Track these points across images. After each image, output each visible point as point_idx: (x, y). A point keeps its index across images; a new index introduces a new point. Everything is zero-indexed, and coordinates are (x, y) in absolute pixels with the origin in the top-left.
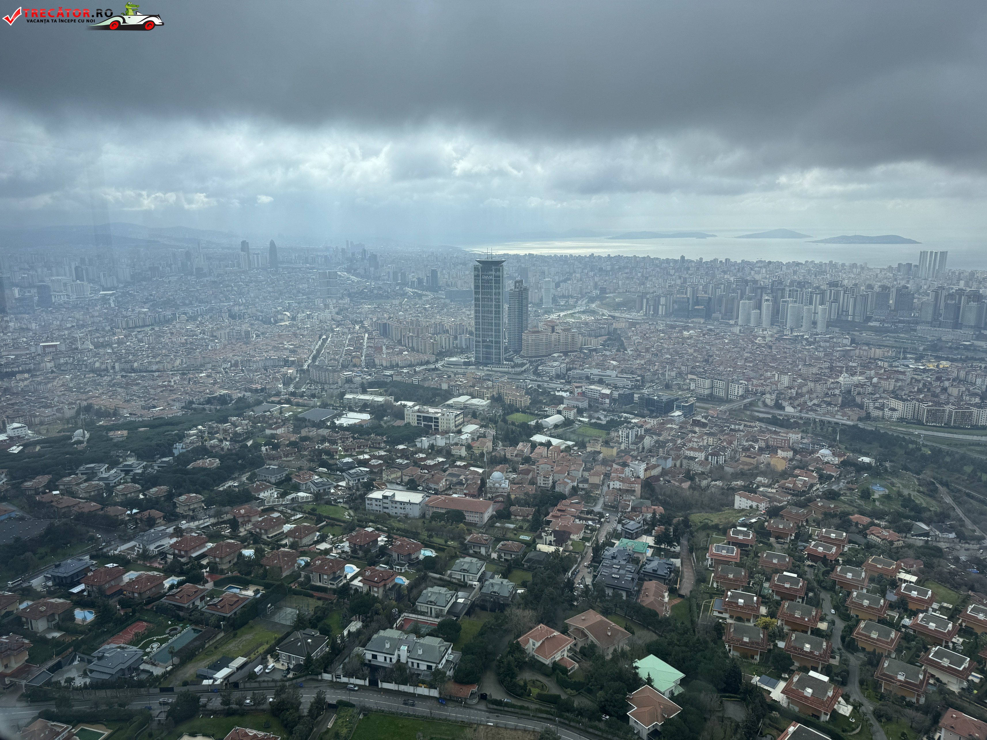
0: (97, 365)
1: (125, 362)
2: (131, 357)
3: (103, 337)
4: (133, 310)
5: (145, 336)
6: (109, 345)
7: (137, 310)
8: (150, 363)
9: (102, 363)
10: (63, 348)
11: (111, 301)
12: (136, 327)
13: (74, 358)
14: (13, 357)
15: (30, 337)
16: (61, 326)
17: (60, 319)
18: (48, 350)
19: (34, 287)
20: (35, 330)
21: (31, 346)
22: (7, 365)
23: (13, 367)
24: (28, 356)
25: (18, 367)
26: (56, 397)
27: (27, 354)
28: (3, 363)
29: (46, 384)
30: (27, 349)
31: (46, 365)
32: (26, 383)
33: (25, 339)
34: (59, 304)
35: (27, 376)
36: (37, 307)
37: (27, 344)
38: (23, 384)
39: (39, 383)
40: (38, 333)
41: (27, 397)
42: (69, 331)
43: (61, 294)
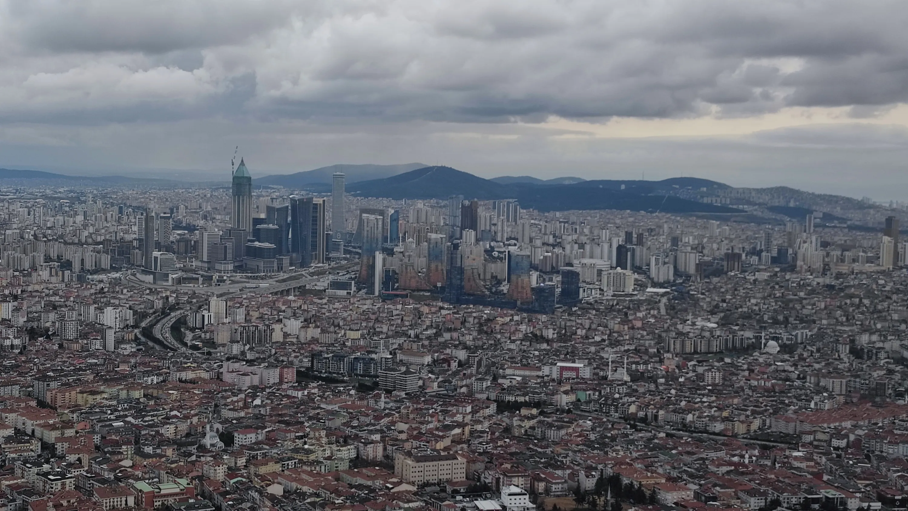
0: (633, 409)
1: (674, 411)
2: (683, 403)
3: (646, 363)
4: (694, 324)
5: (709, 370)
6: (653, 379)
7: (700, 323)
8: (713, 418)
9: (640, 408)
10: (587, 373)
11: (662, 306)
12: (695, 352)
13: (600, 393)
14: (519, 379)
15: (545, 350)
16: (587, 337)
17: (587, 326)
18: (566, 374)
19: (558, 272)
20: (552, 340)
21: (544, 364)
22: (510, 390)
23: (518, 395)
24: (539, 381)
25: (524, 395)
26: (570, 453)
27: (538, 377)
28: (505, 386)
29: (559, 428)
30: (539, 369)
31: (561, 398)
32: (532, 422)
33: (537, 353)
34: (588, 303)
35: (535, 411)
36: (557, 303)
37: (540, 361)
38: (527, 424)
39: (550, 426)
40: (555, 345)
41: (531, 446)
42: (598, 348)
43: (591, 286)
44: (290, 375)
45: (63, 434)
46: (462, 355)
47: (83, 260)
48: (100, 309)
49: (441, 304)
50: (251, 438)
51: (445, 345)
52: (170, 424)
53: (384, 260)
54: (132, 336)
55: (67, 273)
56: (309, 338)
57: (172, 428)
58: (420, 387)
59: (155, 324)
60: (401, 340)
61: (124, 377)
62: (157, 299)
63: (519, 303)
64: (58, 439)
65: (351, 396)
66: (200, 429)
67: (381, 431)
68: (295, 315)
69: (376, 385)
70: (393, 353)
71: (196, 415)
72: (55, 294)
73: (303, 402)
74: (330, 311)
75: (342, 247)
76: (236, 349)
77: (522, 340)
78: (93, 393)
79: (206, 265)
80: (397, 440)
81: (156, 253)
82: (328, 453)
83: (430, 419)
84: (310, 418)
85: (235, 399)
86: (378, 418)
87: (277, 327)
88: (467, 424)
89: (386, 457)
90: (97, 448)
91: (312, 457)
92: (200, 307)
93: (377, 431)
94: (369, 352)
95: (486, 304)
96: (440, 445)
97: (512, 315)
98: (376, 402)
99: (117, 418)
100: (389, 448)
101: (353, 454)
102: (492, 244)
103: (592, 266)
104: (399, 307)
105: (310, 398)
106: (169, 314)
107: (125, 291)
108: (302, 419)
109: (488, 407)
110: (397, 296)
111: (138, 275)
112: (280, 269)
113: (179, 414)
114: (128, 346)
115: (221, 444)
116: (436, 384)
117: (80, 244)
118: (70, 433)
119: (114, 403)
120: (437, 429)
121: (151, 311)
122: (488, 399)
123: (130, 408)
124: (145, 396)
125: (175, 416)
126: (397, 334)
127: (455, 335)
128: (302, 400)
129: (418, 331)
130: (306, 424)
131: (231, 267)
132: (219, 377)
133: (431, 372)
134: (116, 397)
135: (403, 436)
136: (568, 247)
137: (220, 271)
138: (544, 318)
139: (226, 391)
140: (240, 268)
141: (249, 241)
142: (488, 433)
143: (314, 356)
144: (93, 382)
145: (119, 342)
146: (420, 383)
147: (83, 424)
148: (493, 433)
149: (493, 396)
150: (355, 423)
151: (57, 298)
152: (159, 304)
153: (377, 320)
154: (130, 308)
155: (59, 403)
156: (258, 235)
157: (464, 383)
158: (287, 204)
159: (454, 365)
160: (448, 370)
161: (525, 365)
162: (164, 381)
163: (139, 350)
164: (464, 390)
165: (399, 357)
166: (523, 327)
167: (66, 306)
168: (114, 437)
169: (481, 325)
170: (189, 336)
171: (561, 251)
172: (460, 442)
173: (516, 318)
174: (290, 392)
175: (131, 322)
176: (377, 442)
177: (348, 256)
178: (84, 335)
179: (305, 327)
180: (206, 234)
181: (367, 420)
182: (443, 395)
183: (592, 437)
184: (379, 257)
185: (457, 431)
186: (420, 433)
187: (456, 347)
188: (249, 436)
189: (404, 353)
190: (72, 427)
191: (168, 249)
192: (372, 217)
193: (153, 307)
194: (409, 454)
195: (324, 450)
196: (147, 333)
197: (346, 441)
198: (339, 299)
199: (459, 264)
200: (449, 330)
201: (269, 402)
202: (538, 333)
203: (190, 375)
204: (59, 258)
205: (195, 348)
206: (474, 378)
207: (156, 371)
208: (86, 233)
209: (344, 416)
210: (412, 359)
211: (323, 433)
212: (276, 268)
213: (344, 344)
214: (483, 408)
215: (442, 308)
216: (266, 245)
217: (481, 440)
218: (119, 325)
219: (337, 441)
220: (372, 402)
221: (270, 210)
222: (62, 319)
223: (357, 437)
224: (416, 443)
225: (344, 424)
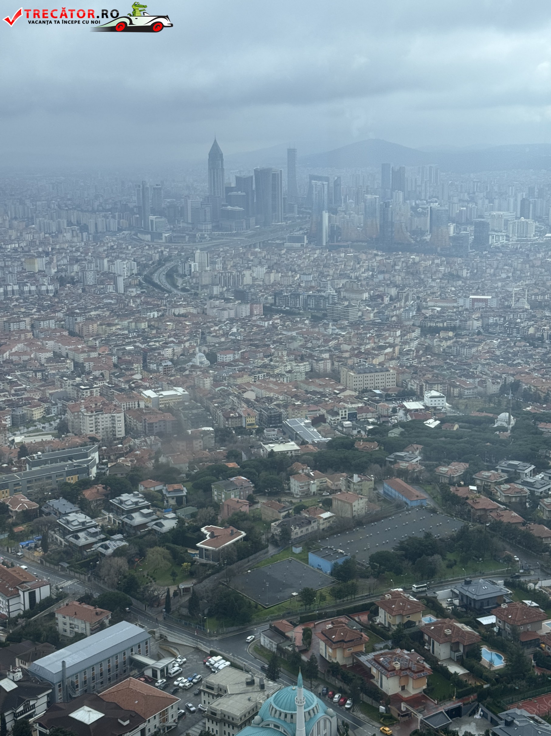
0: (532, 331)
3: (543, 294)
6: (549, 307)
9: (537, 330)
10: (494, 304)
13: (505, 318)
14: (439, 309)
15: (460, 286)
16: (494, 275)
17: (495, 267)
18: (477, 305)
19: (471, 223)
20: (466, 279)
21: (460, 297)
22: (432, 318)
23: (438, 322)
24: (455, 310)
25: (443, 322)
26: (480, 366)
27: (454, 307)
28: (428, 315)
29: (470, 347)
30: (455, 301)
31: (473, 323)
32: (449, 343)
33: (453, 289)
34: (497, 248)
35: (451, 334)
36: (471, 249)
37: (456, 295)
38: (445, 344)
39: (463, 346)
40: (468, 282)
41: (448, 361)
42: (503, 283)
43: (500, 234)
44: (258, 310)
45: (89, 356)
46: (393, 291)
47: (96, 224)
48: (111, 262)
49: (375, 252)
50: (229, 357)
51: (379, 285)
52: (169, 347)
53: (330, 217)
54: (136, 282)
55: (85, 234)
56: (272, 281)
57: (170, 351)
58: (360, 317)
59: (154, 272)
60: (344, 281)
61: (132, 313)
62: (155, 253)
63: (439, 249)
64: (86, 360)
65: (306, 324)
66: (191, 351)
67: (330, 351)
68: (260, 263)
69: (325, 315)
70: (338, 291)
71: (188, 340)
72: (77, 250)
73: (268, 330)
74: (288, 260)
75: (296, 209)
76: (216, 290)
77: (441, 279)
78: (109, 325)
79: (190, 226)
80: (341, 357)
81: (152, 217)
82: (289, 368)
83: (368, 341)
84: (274, 342)
85: (217, 328)
86: (327, 341)
87: (247, 273)
88: (397, 345)
89: (333, 371)
90: (115, 366)
91: (277, 371)
92: (187, 259)
93: (326, 351)
94: (319, 291)
95: (412, 252)
96: (376, 361)
97: (433, 260)
98: (325, 329)
99: (129, 344)
100: (336, 364)
101: (308, 369)
102: (417, 202)
103: (500, 217)
104: (343, 255)
105: (274, 326)
106: (164, 265)
107: (130, 247)
108: (268, 343)
109: (414, 331)
110: (341, 246)
111: (139, 235)
112: (248, 227)
113: (175, 340)
114: (134, 290)
115: (207, 362)
116: (372, 315)
117: (93, 211)
118: (94, 355)
119: (126, 332)
120: (373, 349)
121: (151, 262)
122: (413, 325)
123: (138, 336)
124: (149, 326)
125: (172, 342)
126: (342, 276)
127: (387, 276)
128: (268, 328)
129: (357, 274)
130: (271, 346)
131: (209, 227)
132: (204, 312)
133: (369, 306)
134: (128, 328)
135: (347, 355)
136: (480, 202)
137: (201, 231)
138: (459, 260)
139: (209, 322)
140: (217, 228)
141: (223, 205)
142: (413, 351)
143: (276, 295)
144: (109, 316)
145: (126, 287)
146: (360, 314)
147: (103, 348)
148: (418, 352)
149: (418, 323)
150: (309, 345)
151: (79, 254)
152: (157, 257)
153: (325, 266)
154: (134, 261)
155: (85, 333)
156: (230, 200)
157: (395, 313)
158: (252, 174)
159: (387, 300)
160: (381, 304)
161: (443, 299)
162: (163, 315)
163: (142, 292)
164: (394, 319)
165: (343, 294)
166: (442, 269)
167: (86, 260)
168: (127, 358)
169: (408, 267)
170: (180, 282)
171: (474, 206)
172: (392, 359)
173: (436, 261)
174: (258, 323)
175: (135, 271)
176: (326, 359)
177: (301, 215)
178: (102, 282)
179: (269, 272)
180: (189, 201)
181: (320, 342)
182: (378, 323)
183: (498, 353)
184: (326, 216)
185: (389, 350)
186: (360, 352)
187: (388, 285)
188: (228, 356)
189: (346, 291)
190: (95, 351)
191: (160, 213)
192: (319, 183)
193: (152, 259)
194: (352, 368)
195: (286, 366)
196: (148, 280)
197: (302, 358)
198: (295, 250)
199: (390, 220)
200: (382, 272)
201: (243, 330)
202: (455, 273)
203: (182, 311)
204: (78, 223)
205: (184, 290)
206: (402, 310)
207: (156, 308)
208: (97, 203)
209: (300, 340)
210: (353, 296)
211: (285, 353)
212: (245, 227)
213: (299, 285)
214: (409, 332)
215: (376, 255)
216: (237, 208)
217: (408, 357)
218: (126, 274)
219: (296, 359)
220: (322, 329)
221: (238, 179)
222: (83, 270)
223: (311, 356)
224: (356, 360)
225: (301, 346)
